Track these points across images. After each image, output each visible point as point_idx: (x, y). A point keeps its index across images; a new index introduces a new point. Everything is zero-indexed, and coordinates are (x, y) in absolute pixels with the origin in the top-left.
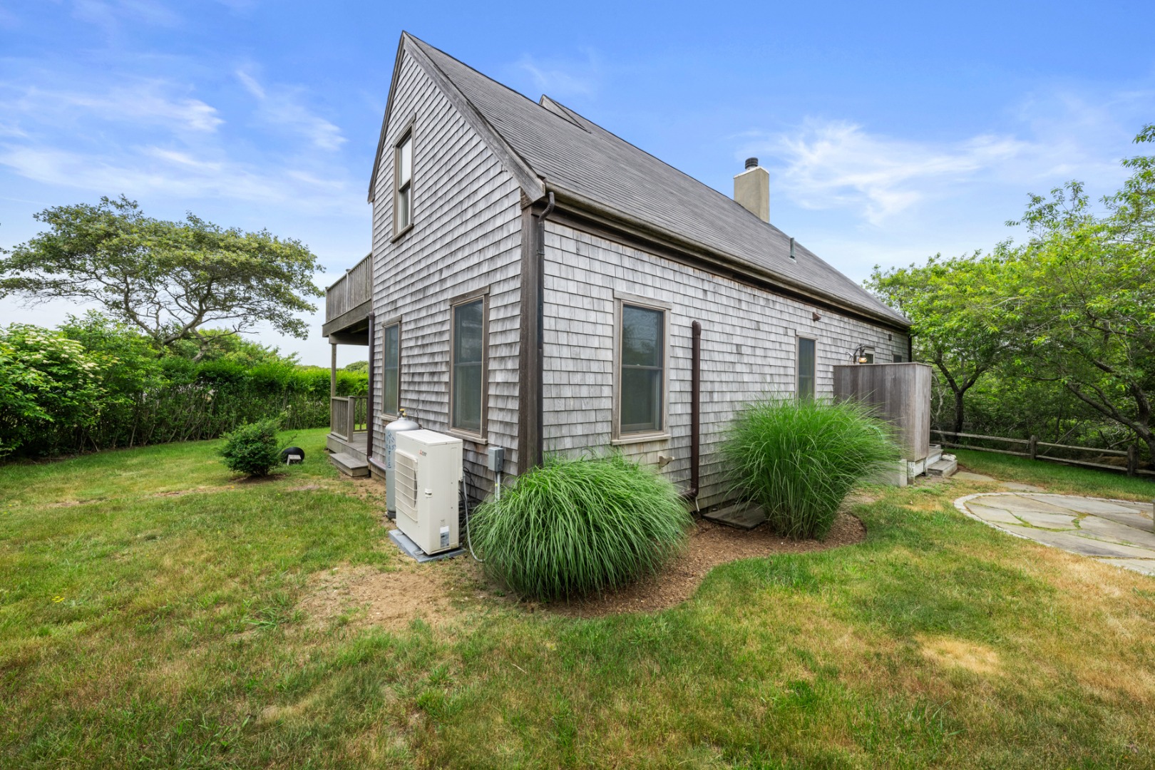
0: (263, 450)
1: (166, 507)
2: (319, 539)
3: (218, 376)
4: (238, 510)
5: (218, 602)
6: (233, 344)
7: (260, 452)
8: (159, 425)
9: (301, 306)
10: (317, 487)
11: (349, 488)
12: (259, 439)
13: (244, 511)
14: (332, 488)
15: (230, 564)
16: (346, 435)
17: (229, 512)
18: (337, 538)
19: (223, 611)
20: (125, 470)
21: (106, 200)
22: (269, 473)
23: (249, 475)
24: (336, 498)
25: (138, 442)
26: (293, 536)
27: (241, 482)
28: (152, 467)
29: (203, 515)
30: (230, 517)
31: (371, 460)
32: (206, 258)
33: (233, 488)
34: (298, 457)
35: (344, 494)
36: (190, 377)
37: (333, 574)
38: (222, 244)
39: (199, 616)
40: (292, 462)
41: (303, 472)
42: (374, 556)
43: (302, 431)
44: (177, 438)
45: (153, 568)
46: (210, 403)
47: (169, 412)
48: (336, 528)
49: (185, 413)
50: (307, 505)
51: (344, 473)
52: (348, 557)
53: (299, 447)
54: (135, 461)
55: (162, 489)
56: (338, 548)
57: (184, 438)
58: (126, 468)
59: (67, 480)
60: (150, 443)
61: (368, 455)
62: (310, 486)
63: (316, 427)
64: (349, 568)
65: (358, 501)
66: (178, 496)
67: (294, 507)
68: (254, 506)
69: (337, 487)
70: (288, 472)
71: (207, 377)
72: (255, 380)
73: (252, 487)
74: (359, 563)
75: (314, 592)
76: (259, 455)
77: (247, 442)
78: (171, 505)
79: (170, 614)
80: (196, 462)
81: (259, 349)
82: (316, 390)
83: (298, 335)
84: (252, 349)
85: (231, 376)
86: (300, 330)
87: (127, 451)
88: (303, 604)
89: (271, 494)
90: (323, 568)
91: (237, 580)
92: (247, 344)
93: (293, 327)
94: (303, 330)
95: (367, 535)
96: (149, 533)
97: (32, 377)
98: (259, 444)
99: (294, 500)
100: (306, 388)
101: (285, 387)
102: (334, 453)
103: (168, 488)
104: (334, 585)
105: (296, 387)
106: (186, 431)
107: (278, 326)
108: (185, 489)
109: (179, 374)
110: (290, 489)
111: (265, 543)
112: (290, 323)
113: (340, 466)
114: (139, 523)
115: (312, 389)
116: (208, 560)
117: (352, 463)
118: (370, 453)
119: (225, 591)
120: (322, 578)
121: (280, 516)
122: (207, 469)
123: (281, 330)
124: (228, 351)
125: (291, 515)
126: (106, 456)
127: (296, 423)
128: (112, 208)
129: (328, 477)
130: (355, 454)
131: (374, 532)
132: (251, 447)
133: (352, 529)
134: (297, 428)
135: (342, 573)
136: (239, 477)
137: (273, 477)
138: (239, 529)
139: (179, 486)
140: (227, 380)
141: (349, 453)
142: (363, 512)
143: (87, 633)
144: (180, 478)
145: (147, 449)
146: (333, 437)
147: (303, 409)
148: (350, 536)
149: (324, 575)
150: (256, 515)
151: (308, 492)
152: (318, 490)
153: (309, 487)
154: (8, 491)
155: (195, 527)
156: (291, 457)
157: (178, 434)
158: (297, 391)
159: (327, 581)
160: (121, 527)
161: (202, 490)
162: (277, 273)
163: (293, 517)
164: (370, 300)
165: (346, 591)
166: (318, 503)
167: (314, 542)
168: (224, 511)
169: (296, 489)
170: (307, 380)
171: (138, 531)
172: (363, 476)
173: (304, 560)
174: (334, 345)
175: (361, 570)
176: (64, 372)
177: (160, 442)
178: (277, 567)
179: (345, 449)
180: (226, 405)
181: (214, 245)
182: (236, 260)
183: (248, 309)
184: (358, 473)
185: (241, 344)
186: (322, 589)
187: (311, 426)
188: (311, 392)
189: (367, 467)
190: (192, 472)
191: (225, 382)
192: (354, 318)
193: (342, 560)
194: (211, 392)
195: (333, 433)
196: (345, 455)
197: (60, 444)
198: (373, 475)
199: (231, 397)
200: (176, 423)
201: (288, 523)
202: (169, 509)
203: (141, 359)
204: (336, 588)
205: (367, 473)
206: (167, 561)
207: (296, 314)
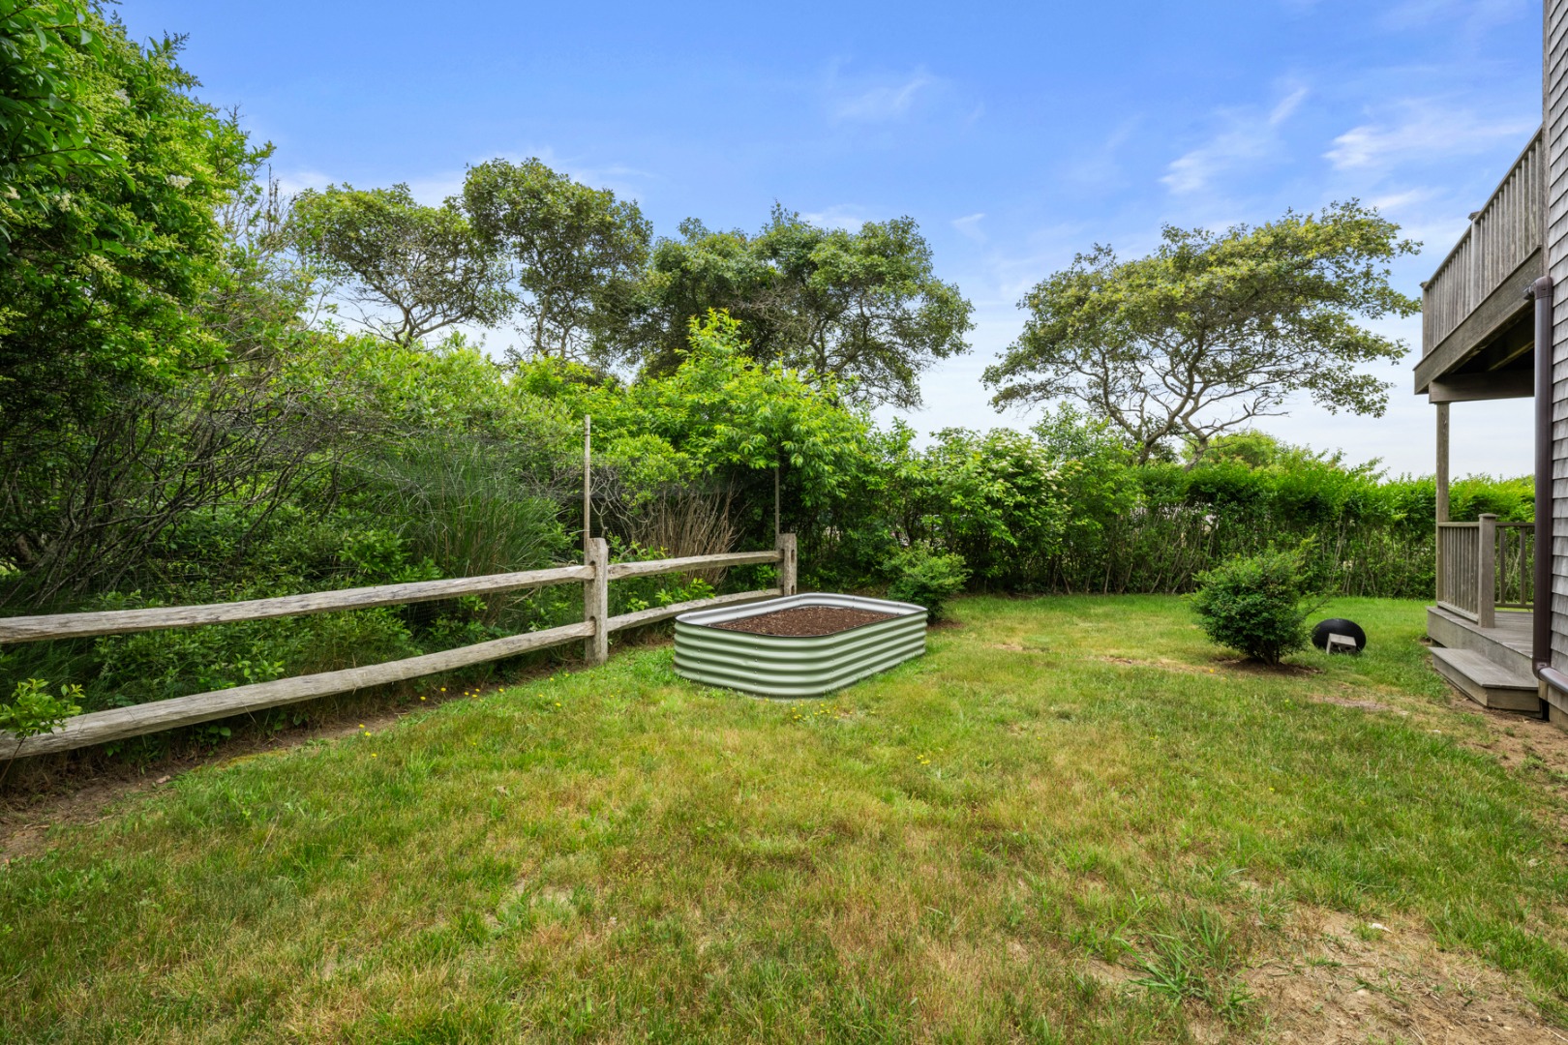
0: (1267, 609)
1: (1102, 677)
2: (1353, 825)
3: (1218, 490)
4: (1202, 710)
5: (1093, 869)
6: (1263, 453)
7: (1260, 612)
8: (1137, 566)
9: (1372, 348)
10: (1382, 707)
11: (1474, 731)
12: (1260, 587)
13: (1212, 714)
14: (1421, 718)
15: (1143, 804)
16: (1474, 609)
17: (1187, 710)
18: (1403, 841)
19: (1095, 893)
20: (1084, 621)
21: (1079, 258)
22: (1282, 659)
23: (1245, 656)
24: (1423, 744)
25: (1113, 589)
26: (1290, 793)
27: (1229, 666)
28: (1115, 621)
29: (1146, 703)
30: (1185, 717)
31: (1546, 672)
32: (1189, 290)
33: (1212, 672)
34: (1350, 641)
35: (1452, 740)
36: (1178, 494)
37: (1364, 937)
38: (1212, 258)
39: (1058, 879)
40: (1335, 647)
41: (1357, 672)
42: (1522, 947)
43: (1377, 600)
44: (1160, 588)
45: (1037, 761)
46: (1208, 536)
47: (1150, 547)
48: (1408, 817)
49: (1171, 549)
50: (1344, 740)
51: (1464, 694)
52: (1425, 910)
53: (1362, 626)
54: (1100, 610)
55: (1113, 652)
56: (1399, 870)
57: (1171, 589)
58: (1085, 617)
59: (1024, 620)
60: (1127, 590)
61: (1535, 661)
62: (1367, 702)
63: (1410, 597)
64: (1423, 944)
65: (1493, 767)
66: (1128, 666)
67: (1312, 735)
68: (1234, 711)
69: (1434, 720)
70: (1324, 665)
71: (1203, 493)
72: (1281, 498)
73: (1244, 678)
74: (1461, 945)
75: (1297, 961)
76: (1260, 619)
77: (1236, 590)
78: (1112, 676)
79: (1016, 849)
80: (1174, 623)
81: (1307, 458)
82: (1408, 519)
83: (1363, 408)
84: (1294, 459)
85: (1239, 491)
86: (1367, 399)
87: (1099, 598)
88: (1260, 979)
89: (1275, 698)
90: (1341, 905)
91: (1144, 840)
92: (1285, 451)
93: (1354, 395)
94: (1376, 397)
95: (1507, 872)
96: (1067, 707)
97: (998, 488)
98: (1258, 598)
99: (1318, 720)
100: (1387, 514)
101: (1338, 509)
102: (1442, 646)
103: (1122, 651)
104: (1363, 973)
105: (1362, 512)
106: (1174, 578)
107: (1324, 397)
108: (1142, 657)
109: (1163, 488)
110: (1317, 697)
111: (1224, 786)
112: (1348, 385)
113: (1453, 677)
114: (1062, 690)
115: (1399, 516)
116: (1114, 781)
117: (1485, 673)
118: (1543, 652)
119: (1113, 854)
120: (1328, 929)
121: (1277, 744)
122: (1183, 636)
123: (1331, 403)
124: (1255, 465)
125: (1300, 748)
126: (1072, 600)
127: (1367, 584)
128: (1085, 264)
129: (1418, 692)
130: (1500, 655)
131: (1538, 870)
132: (1242, 602)
133: (1457, 834)
134: (1366, 594)
135: (1395, 949)
136: (1229, 657)
137: (1291, 669)
138: (1190, 743)
139: (1135, 652)
140: (1233, 497)
141: (1482, 652)
142: (1505, 802)
143: (923, 824)
144: (1142, 641)
145: (1120, 597)
146: (1441, 613)
147: (1380, 556)
148: (1446, 852)
149: (1337, 925)
150: (1230, 728)
151: (1357, 713)
152: (1381, 715)
153: (1366, 704)
154: (974, 622)
155: (1125, 718)
156: (1334, 638)
157: (1162, 582)
158: (1366, 520)
159: (1341, 947)
160: (1038, 691)
161: (1163, 666)
162: (1316, 290)
163: (1304, 755)
164: (1539, 250)
165: (1399, 1014)
166: (1371, 741)
167: (1335, 828)
168: (1180, 705)
169: (1330, 699)
170: (1387, 499)
171: (1055, 701)
172: (1523, 713)
173: (1295, 861)
174: (1443, 405)
175: (1463, 970)
176: (1028, 483)
177: (1139, 591)
178: (1228, 849)
179: (1469, 641)
180: (1233, 541)
181: (1202, 266)
182: (1233, 278)
183: (1268, 373)
184: (1505, 701)
185: (1275, 452)
186: (1321, 964)
187: (1398, 594)
188: (1399, 524)
189: (1534, 691)
190: (1162, 635)
191: (1229, 501)
192: (1491, 318)
193: (1403, 908)
194: (1208, 518)
195: (1443, 603)
196: (1470, 654)
197: (1036, 580)
198: (1553, 714)
199: (1241, 527)
200: (1160, 565)
201: (1288, 762)
202: (1105, 682)
203: (1111, 465)
204: (1367, 986)
205: (1535, 707)
206: (1061, 759)
207: (1360, 368)
